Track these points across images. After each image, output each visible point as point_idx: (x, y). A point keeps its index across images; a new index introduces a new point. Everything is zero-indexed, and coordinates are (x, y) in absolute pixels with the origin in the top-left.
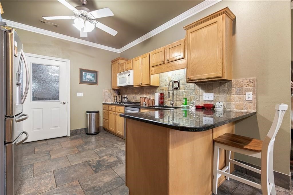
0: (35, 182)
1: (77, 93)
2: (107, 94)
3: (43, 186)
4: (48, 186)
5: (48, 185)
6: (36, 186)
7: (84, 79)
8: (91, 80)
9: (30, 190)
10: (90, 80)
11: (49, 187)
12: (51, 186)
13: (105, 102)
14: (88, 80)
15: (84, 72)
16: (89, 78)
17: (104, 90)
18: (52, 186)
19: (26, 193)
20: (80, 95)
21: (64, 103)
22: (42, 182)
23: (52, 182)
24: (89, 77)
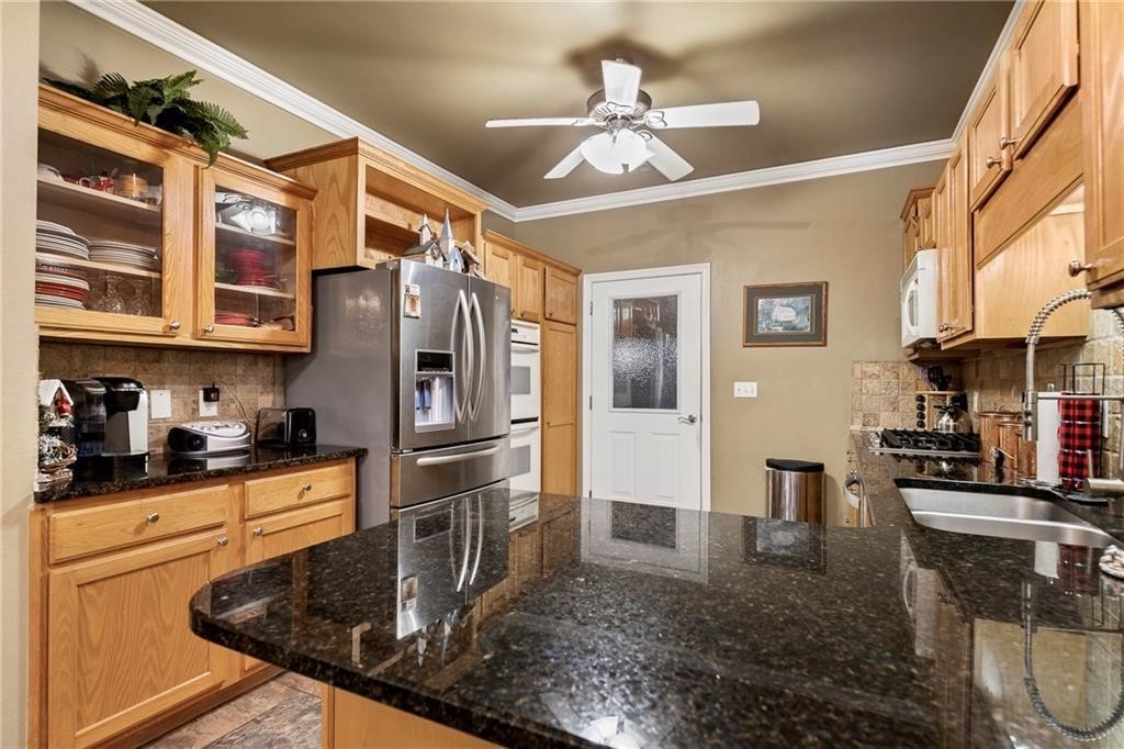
1: (736, 384)
2: (873, 385)
7: (764, 326)
8: (795, 328)
13: (864, 424)
14: (781, 329)
15: (764, 296)
16: (782, 318)
17: (857, 368)
20: (746, 389)
21: (692, 420)
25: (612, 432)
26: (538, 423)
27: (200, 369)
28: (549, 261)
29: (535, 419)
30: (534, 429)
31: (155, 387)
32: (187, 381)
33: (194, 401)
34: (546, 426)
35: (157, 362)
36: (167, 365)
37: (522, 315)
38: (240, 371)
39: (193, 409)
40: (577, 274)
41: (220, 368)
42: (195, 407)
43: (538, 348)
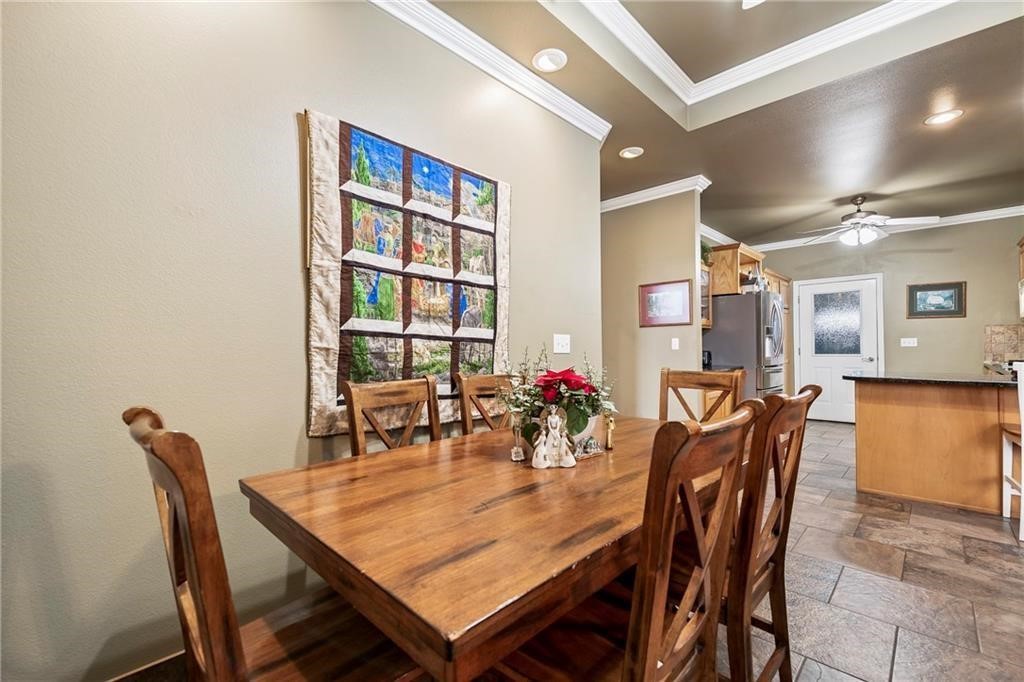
1: (902, 340)
2: (999, 338)
7: (920, 307)
8: (943, 308)
10: (939, 306)
13: (994, 360)
14: (933, 308)
15: (920, 290)
16: (934, 302)
17: (988, 329)
20: (909, 342)
21: (871, 360)
24: (935, 299)
25: (815, 367)
40: (789, 280)
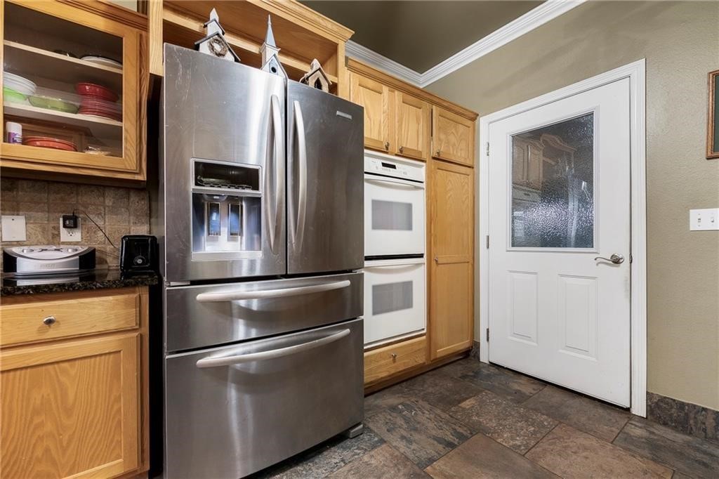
0: (511, 415)
1: (692, 212)
3: (511, 432)
4: (517, 440)
5: (518, 438)
6: (503, 423)
9: (491, 420)
11: (517, 442)
12: (518, 443)
18: (520, 446)
19: (481, 420)
20: (713, 220)
21: (616, 261)
22: (519, 424)
23: (529, 440)
25: (511, 271)
26: (424, 260)
27: (62, 199)
28: (437, 100)
29: (421, 256)
30: (418, 265)
31: (8, 212)
32: (46, 208)
33: (54, 228)
34: (434, 263)
35: (10, 190)
36: (22, 194)
37: (401, 151)
38: (109, 202)
39: (53, 234)
40: (474, 117)
41: (84, 199)
42: (56, 233)
43: (424, 185)
